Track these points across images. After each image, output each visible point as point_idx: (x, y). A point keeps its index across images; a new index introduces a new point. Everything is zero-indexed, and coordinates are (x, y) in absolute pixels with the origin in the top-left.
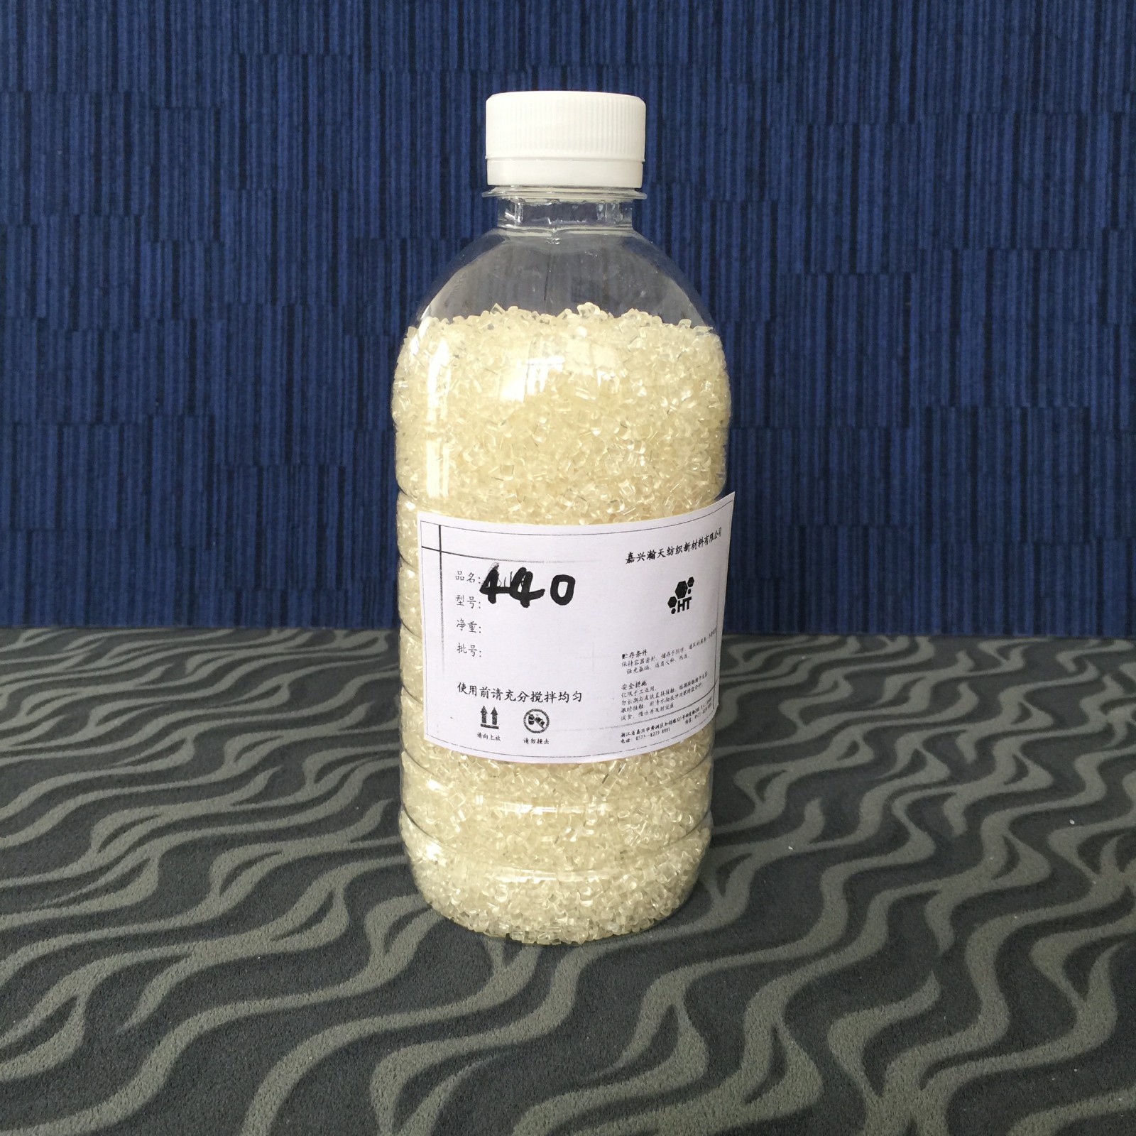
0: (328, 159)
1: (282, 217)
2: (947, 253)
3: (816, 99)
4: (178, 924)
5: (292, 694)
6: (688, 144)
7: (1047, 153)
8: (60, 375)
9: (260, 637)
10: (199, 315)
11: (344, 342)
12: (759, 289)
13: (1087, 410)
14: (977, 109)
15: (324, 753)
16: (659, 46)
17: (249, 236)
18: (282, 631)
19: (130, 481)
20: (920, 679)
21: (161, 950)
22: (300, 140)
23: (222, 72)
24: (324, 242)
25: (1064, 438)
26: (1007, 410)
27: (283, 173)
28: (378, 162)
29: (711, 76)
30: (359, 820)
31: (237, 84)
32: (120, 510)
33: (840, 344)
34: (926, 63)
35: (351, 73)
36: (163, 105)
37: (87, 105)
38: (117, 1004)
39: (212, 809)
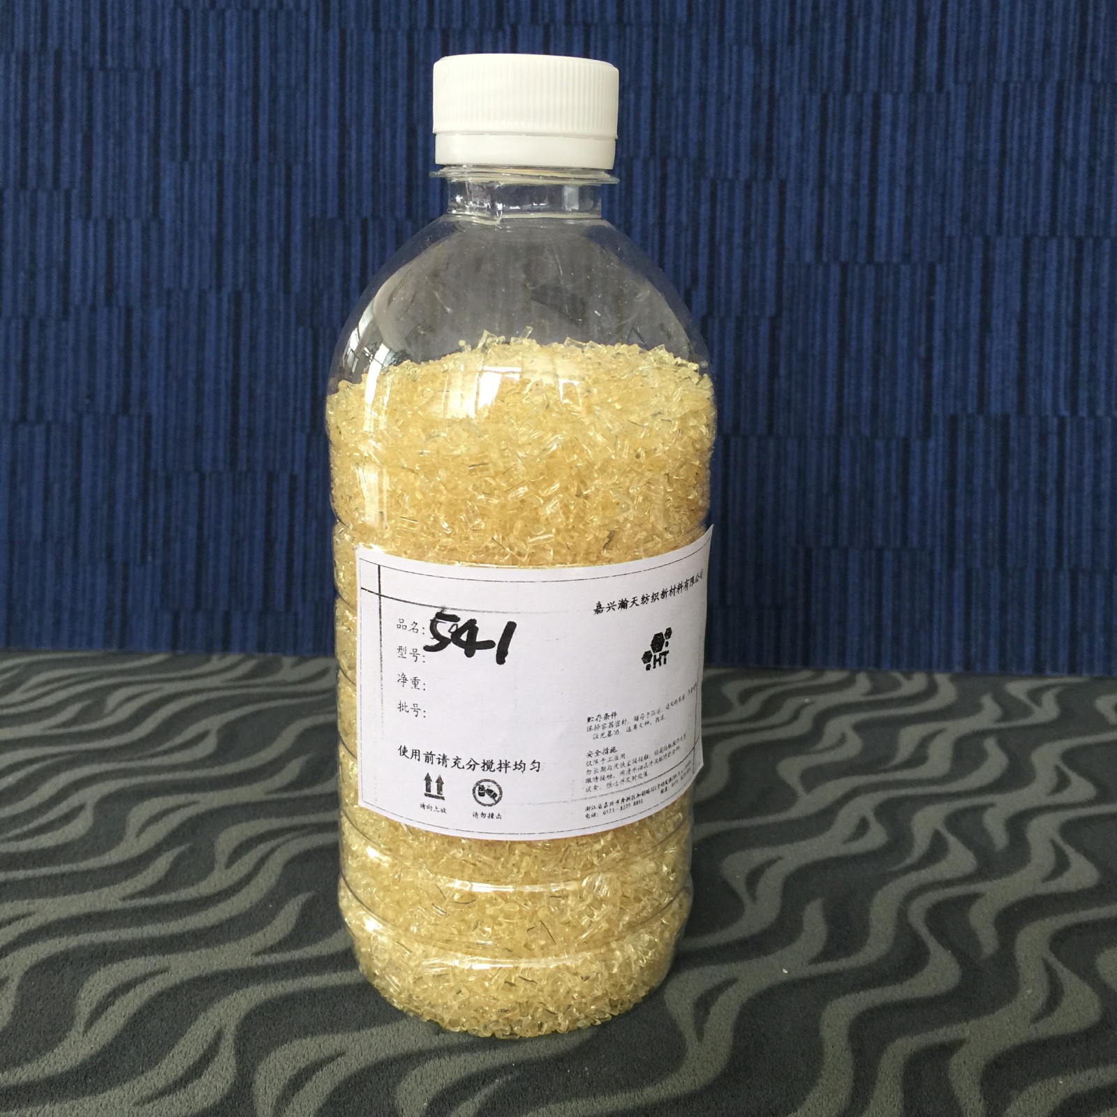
0: (281, 128)
2: (978, 241)
3: (831, 65)
4: (24, 1078)
5: (220, 743)
6: (686, 113)
7: (1094, 127)
9: (197, 665)
10: (135, 302)
11: (296, 334)
12: (763, 280)
14: (1015, 78)
15: (244, 825)
17: (192, 214)
18: (222, 657)
19: (56, 488)
20: (940, 732)
22: (250, 105)
23: (163, 29)
24: (276, 221)
25: (1107, 450)
26: (1043, 420)
27: (230, 143)
28: (336, 131)
29: (713, 38)
30: (270, 923)
31: (180, 42)
32: (45, 519)
33: (854, 343)
34: (958, 24)
35: (307, 31)
36: (97, 65)
37: (13, 65)
39: (97, 904)
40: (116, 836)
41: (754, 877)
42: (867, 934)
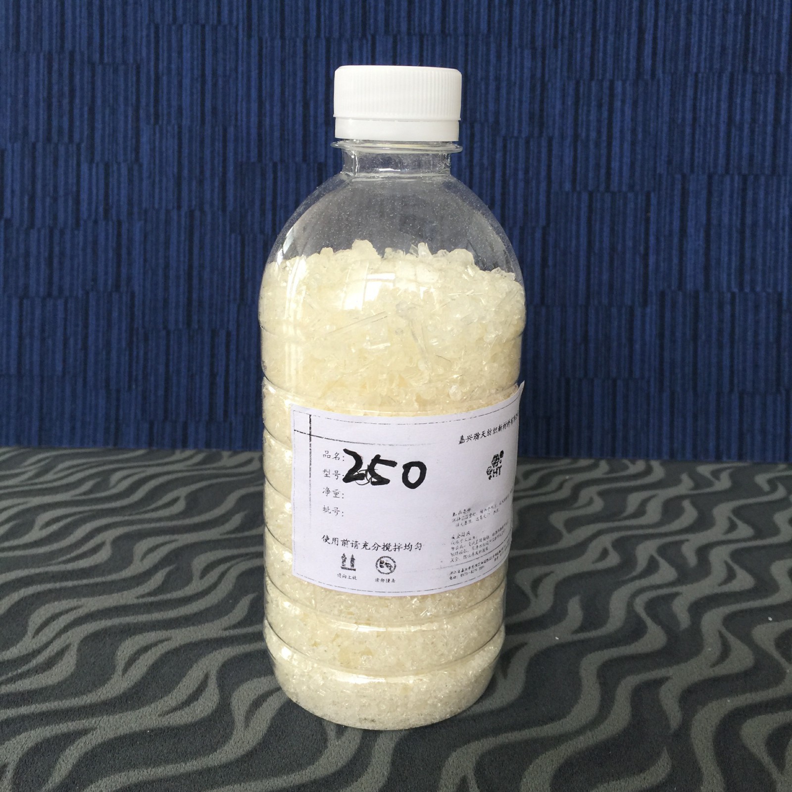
0: (220, 103)
1: (185, 144)
2: (678, 176)
3: (582, 62)
4: (88, 701)
5: (188, 504)
6: (487, 93)
7: (754, 102)
8: (21, 260)
9: (166, 457)
10: (124, 217)
11: (230, 239)
12: (537, 203)
13: (780, 295)
14: (702, 70)
15: (209, 554)
16: (467, 21)
17: (161, 161)
18: (183, 451)
19: (71, 341)
20: (654, 496)
21: (74, 724)
22: (199, 88)
23: (142, 38)
24: (216, 165)
25: (763, 314)
26: (721, 294)
27: (186, 113)
28: (256, 105)
29: (504, 44)
30: (231, 611)
31: (152, 45)
32: (64, 361)
33: (597, 244)
34: (665, 34)
35: (237, 39)
36: (98, 61)
37: (42, 61)
38: (37, 771)
39: (121, 601)
40: (127, 561)
41: (536, 583)
42: (608, 617)
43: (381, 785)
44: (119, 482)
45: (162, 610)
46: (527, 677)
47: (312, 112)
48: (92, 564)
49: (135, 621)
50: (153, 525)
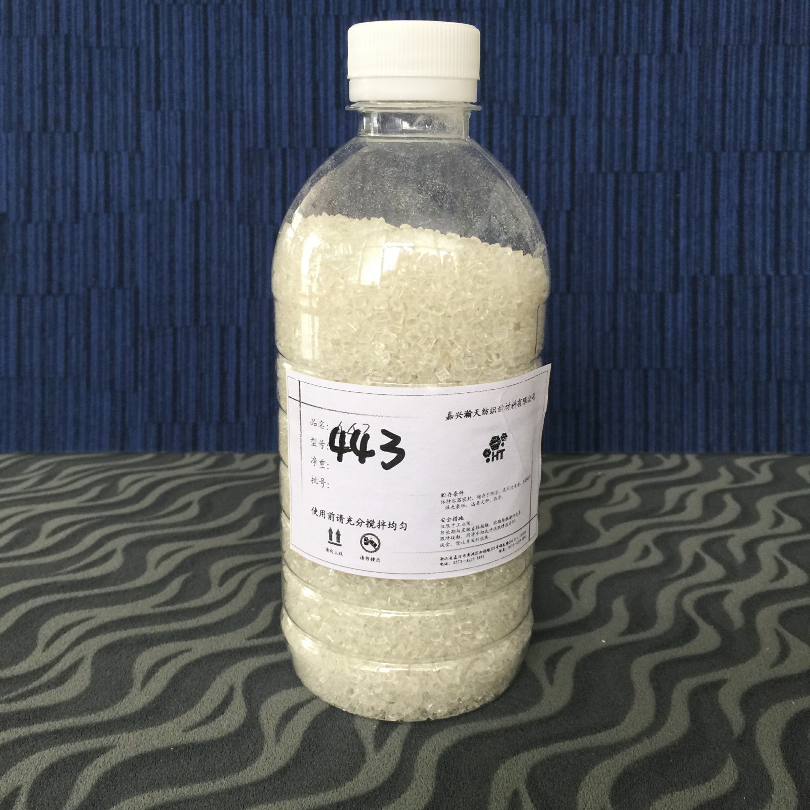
0: (224, 87)
1: (189, 133)
2: (708, 155)
3: (605, 36)
4: (106, 718)
5: (202, 509)
6: (506, 71)
7: (786, 75)
8: (18, 257)
10: (126, 210)
11: (238, 230)
12: (561, 186)
14: (732, 42)
15: (227, 560)
17: (163, 147)
18: (193, 455)
19: (73, 341)
20: (692, 491)
21: (92, 742)
22: (202, 70)
23: (141, 20)
24: (222, 152)
25: (800, 298)
26: (756, 277)
27: (189, 98)
28: (263, 88)
29: (523, 18)
30: (254, 620)
31: (152, 27)
32: (66, 362)
33: (625, 227)
34: (692, 6)
35: (241, 18)
36: (95, 45)
37: (36, 46)
38: (54, 793)
39: (136, 611)
40: (141, 569)
41: (576, 584)
42: (656, 618)
43: (426, 801)
44: (128, 487)
45: (180, 620)
46: (575, 682)
47: (322, 95)
48: (104, 573)
49: (153, 632)
50: (166, 531)
